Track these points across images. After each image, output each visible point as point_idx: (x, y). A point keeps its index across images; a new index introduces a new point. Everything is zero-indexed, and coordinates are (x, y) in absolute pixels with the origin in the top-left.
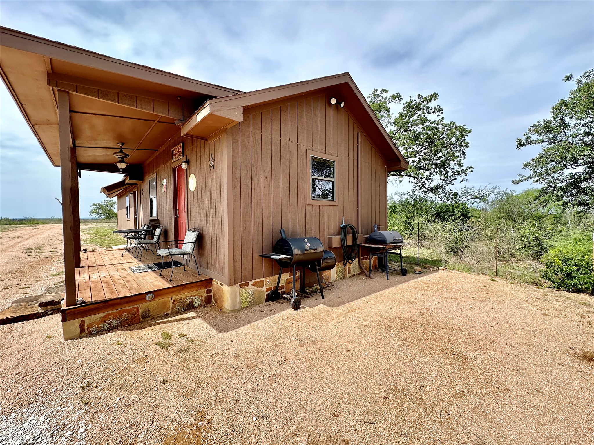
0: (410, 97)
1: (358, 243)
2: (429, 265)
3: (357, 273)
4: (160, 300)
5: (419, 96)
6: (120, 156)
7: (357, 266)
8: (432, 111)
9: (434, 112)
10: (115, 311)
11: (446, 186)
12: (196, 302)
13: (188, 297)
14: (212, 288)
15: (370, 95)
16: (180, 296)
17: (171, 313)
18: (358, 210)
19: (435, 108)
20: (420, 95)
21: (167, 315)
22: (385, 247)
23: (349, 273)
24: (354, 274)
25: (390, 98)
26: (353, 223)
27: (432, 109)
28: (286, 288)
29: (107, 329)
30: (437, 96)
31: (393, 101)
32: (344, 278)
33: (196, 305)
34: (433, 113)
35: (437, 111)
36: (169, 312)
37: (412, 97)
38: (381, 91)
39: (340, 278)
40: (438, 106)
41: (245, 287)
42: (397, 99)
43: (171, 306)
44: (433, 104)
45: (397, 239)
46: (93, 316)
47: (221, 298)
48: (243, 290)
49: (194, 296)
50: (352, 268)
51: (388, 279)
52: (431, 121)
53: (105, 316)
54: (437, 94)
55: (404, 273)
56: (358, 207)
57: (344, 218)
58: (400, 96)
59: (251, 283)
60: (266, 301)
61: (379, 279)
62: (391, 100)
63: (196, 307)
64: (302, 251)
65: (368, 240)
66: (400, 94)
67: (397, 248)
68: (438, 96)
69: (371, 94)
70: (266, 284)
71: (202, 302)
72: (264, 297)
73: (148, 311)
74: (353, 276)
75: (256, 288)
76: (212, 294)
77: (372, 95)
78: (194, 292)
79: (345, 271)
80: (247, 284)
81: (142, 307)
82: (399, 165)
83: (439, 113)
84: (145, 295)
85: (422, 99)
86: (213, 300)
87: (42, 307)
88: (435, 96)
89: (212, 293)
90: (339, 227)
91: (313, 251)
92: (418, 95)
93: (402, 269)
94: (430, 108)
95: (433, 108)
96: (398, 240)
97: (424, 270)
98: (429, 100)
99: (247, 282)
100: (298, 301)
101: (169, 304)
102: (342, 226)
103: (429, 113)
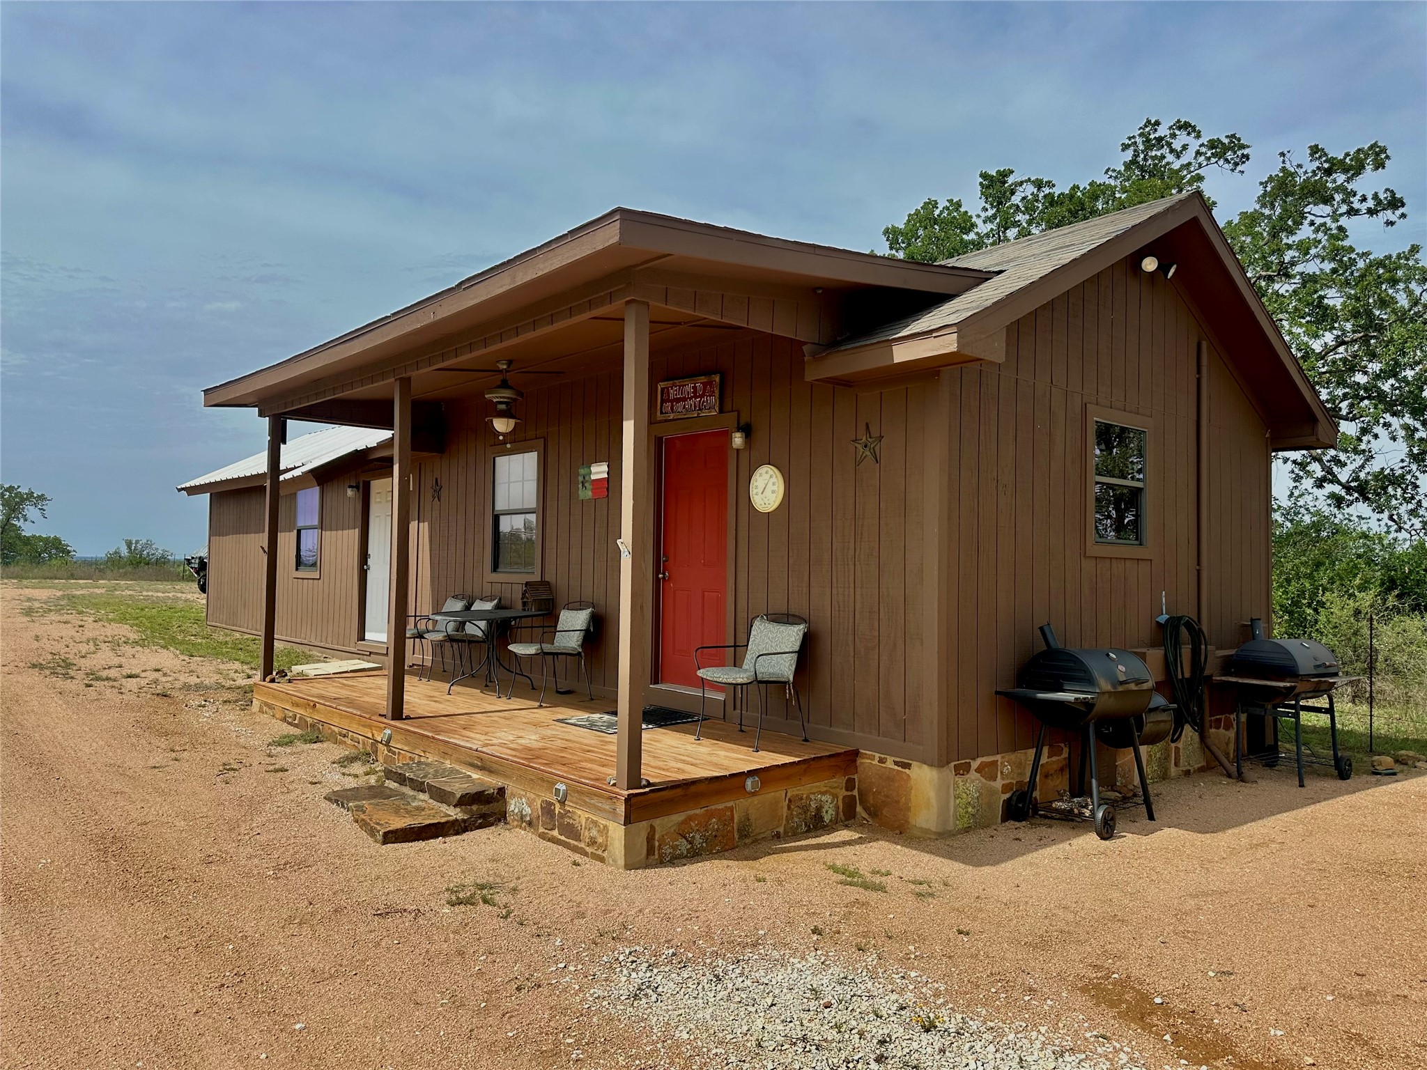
0: (1282, 154)
1: (1207, 673)
2: (1411, 753)
3: (1196, 766)
4: (767, 796)
5: (1315, 150)
6: (501, 397)
7: (1196, 746)
8: (1364, 207)
9: (1371, 212)
10: (698, 811)
11: (1418, 474)
12: (827, 812)
13: (814, 793)
14: (856, 777)
15: (1130, 138)
16: (799, 790)
17: (786, 832)
18: (1199, 572)
19: (1376, 196)
20: (1317, 146)
21: (778, 836)
22: (1293, 688)
23: (1176, 764)
24: (1189, 768)
25: (1203, 150)
26: (1188, 612)
27: (1364, 199)
28: (1040, 790)
29: (685, 852)
30: (1383, 156)
31: (1213, 160)
32: (1164, 779)
33: (827, 818)
34: (1367, 216)
35: (1384, 209)
36: (781, 830)
37: (1288, 155)
38: (1170, 128)
39: (1156, 775)
40: (1387, 190)
41: (963, 775)
42: (1229, 155)
43: (785, 815)
44: (1369, 183)
45: (1327, 664)
46: (666, 818)
47: (897, 802)
48: (960, 781)
49: (823, 793)
50: (1184, 749)
51: (1302, 785)
52: (1372, 257)
53: (685, 822)
54: (1384, 150)
55: (1343, 771)
56: (1198, 564)
57: (1166, 596)
58: (1243, 147)
59: (975, 764)
60: (1004, 820)
61: (1267, 787)
62: (1208, 159)
63: (827, 826)
64: (1114, 686)
65: (1229, 665)
66: (1239, 140)
67: (1322, 691)
68: (1388, 157)
69: (1134, 137)
70: (1002, 773)
71: (837, 814)
72: (998, 807)
73: (749, 820)
74: (1187, 773)
75: (984, 780)
76: (855, 793)
77: (1139, 140)
78: (823, 783)
79: (1167, 758)
80: (967, 768)
81: (740, 806)
82: (1314, 432)
83: (1389, 215)
84: (744, 777)
85: (1325, 161)
86: (859, 809)
87: (463, 807)
88: (1378, 156)
89: (856, 789)
90: (1154, 622)
91: (1133, 687)
92: (1311, 147)
93: (1337, 759)
94: (1358, 197)
95: (1370, 197)
96: (1329, 667)
97: (1398, 768)
98: (1355, 167)
99: (968, 761)
100: (1111, 816)
101: (782, 808)
102: (1163, 619)
103: (1352, 212)
